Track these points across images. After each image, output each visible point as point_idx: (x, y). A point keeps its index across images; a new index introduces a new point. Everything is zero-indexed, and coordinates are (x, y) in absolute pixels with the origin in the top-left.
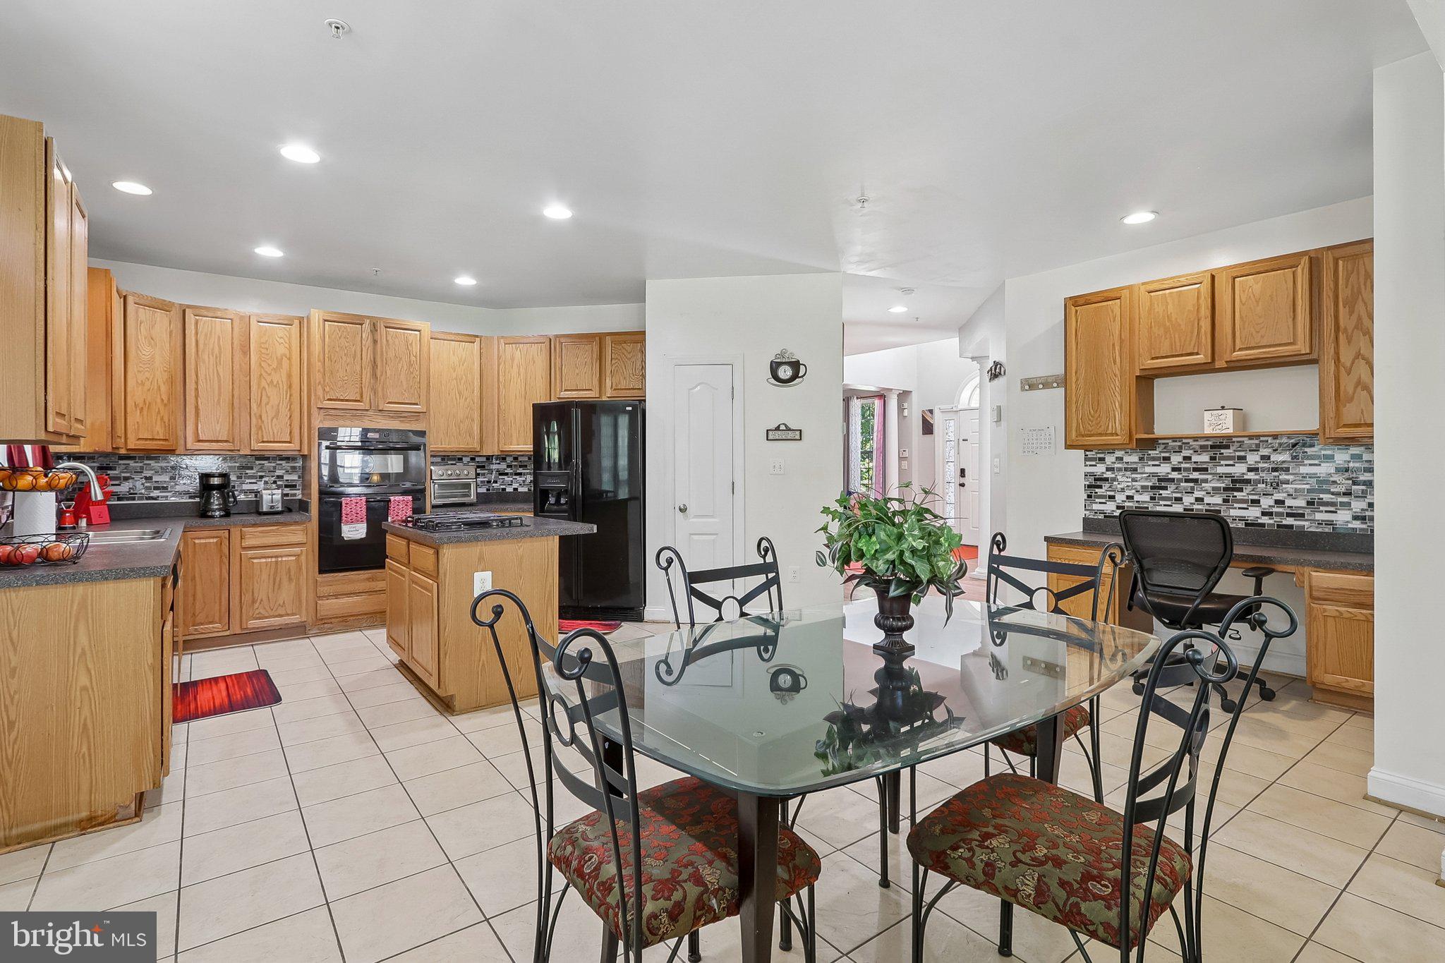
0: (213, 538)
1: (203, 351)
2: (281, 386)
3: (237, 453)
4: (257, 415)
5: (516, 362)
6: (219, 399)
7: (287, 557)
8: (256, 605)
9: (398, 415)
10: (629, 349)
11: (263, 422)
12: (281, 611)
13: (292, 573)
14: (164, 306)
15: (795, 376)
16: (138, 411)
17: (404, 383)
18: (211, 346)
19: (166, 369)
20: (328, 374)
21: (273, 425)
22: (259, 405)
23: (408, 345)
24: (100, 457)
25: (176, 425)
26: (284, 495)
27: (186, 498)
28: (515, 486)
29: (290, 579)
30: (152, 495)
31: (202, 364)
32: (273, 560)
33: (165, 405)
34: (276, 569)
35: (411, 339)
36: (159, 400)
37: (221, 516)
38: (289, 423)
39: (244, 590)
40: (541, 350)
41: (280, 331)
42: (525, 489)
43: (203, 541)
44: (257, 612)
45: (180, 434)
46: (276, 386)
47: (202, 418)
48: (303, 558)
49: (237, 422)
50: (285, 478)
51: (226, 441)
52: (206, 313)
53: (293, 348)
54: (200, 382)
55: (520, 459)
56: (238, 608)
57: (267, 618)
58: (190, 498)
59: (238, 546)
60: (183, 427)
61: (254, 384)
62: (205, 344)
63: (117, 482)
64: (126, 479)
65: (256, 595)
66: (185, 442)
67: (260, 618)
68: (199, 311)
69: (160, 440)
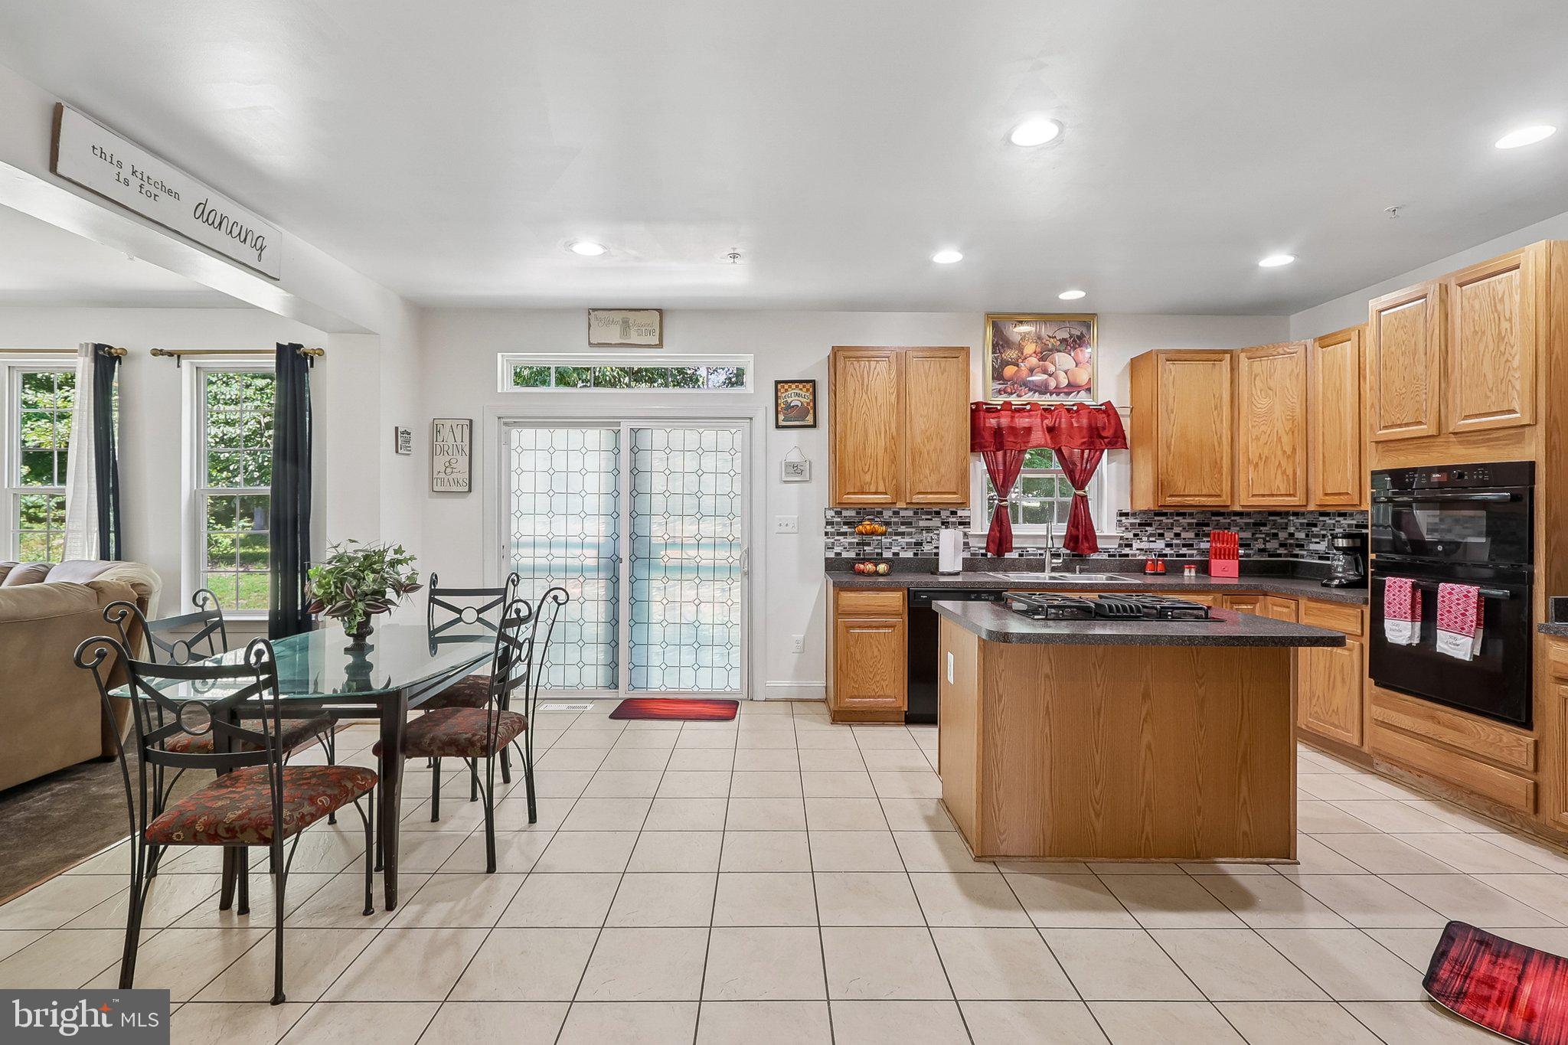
0: (1284, 607)
1: (1327, 387)
8: (1314, 701)
12: (1335, 719)
13: (1345, 672)
14: (1287, 350)
16: (1251, 467)
17: (1490, 376)
18: (1333, 380)
23: (1495, 303)
29: (1343, 680)
31: (1326, 403)
33: (1288, 457)
35: (1501, 289)
36: (1279, 453)
43: (1278, 609)
44: (1315, 709)
45: (1312, 487)
48: (1356, 656)
52: (1330, 342)
54: (1326, 424)
57: (1322, 721)
62: (1328, 379)
65: (1314, 688)
66: (1317, 496)
67: (1316, 720)
68: (1326, 341)
69: (1282, 495)
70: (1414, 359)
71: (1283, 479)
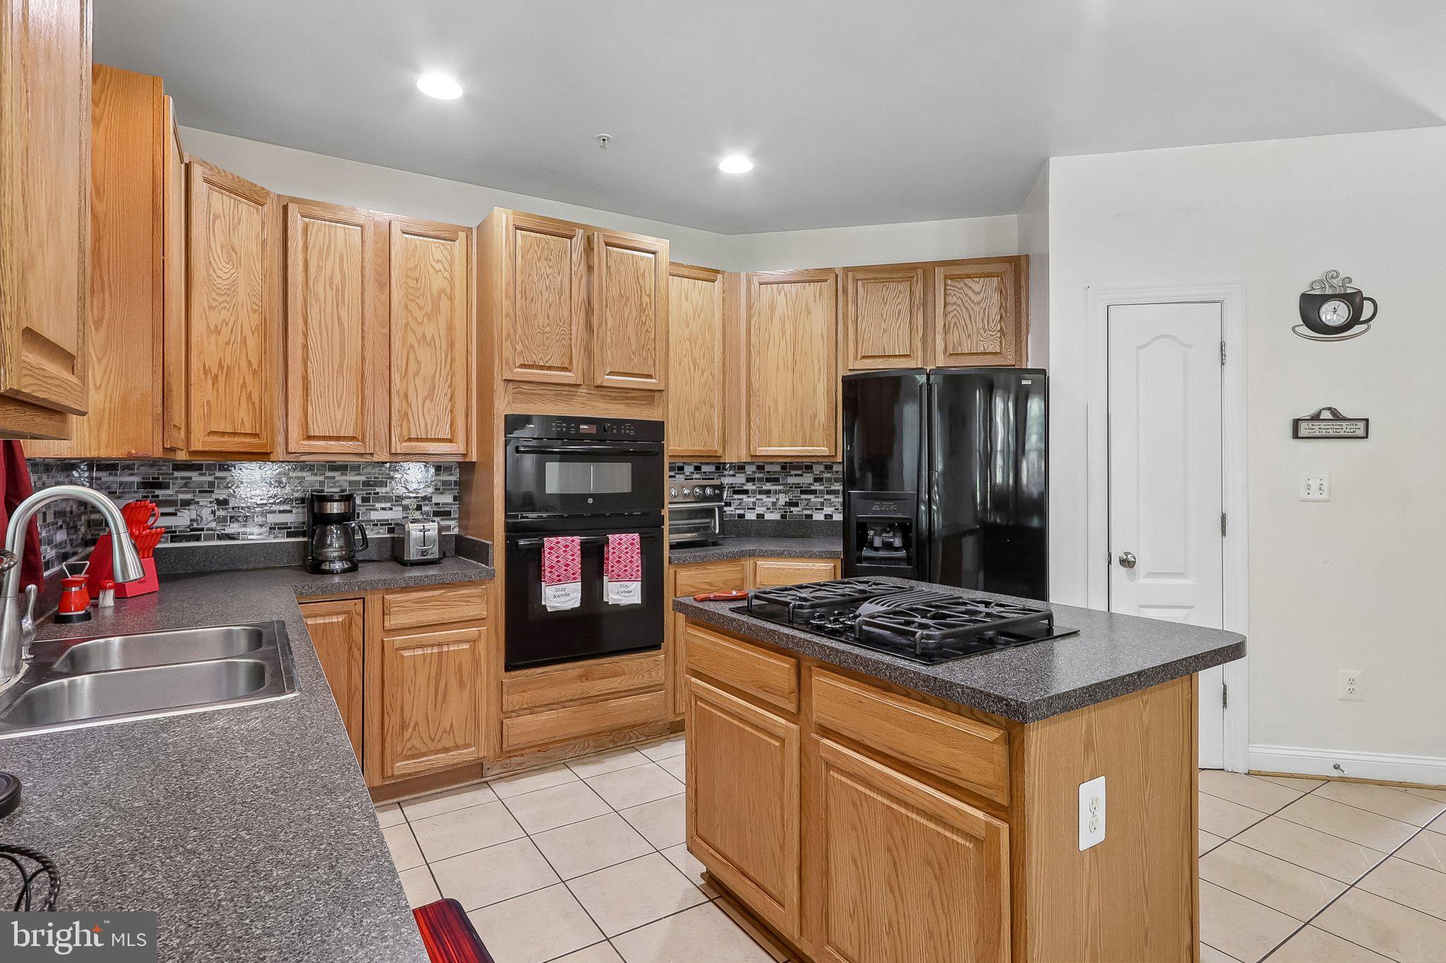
0: (338, 614)
1: (316, 279)
2: (438, 344)
3: (369, 459)
4: (402, 393)
5: (778, 312)
6: (341, 366)
7: (457, 642)
8: (407, 735)
9: (623, 394)
10: (977, 288)
11: (410, 405)
12: (446, 742)
13: (465, 674)
14: (254, 196)
15: (1354, 320)
16: (210, 382)
17: (633, 340)
18: (329, 273)
19: (255, 307)
20: (520, 322)
21: (426, 410)
22: (404, 376)
23: (638, 276)
24: (142, 466)
25: (271, 409)
26: (440, 529)
27: (283, 537)
28: (760, 510)
29: (462, 684)
30: (228, 531)
31: (313, 302)
32: (435, 650)
33: (255, 372)
34: (440, 665)
35: (642, 265)
36: (244, 364)
37: (344, 571)
38: (449, 408)
39: (388, 708)
40: (821, 293)
41: (437, 250)
42: (775, 516)
43: (320, 621)
44: (409, 745)
45: (279, 425)
46: (429, 344)
47: (313, 395)
48: (482, 646)
49: (369, 404)
50: (434, 501)
51: (353, 438)
52: (319, 212)
53: (457, 281)
54: (311, 333)
55: (767, 468)
56: (379, 742)
57: (424, 755)
58: (289, 535)
59: (378, 625)
60: (282, 412)
61: (396, 339)
62: (319, 267)
63: (171, 510)
64: (186, 503)
65: (407, 714)
66: (287, 439)
67: (413, 757)
68: (310, 209)
69: (245, 434)
70: (560, 299)
71: (248, 408)
